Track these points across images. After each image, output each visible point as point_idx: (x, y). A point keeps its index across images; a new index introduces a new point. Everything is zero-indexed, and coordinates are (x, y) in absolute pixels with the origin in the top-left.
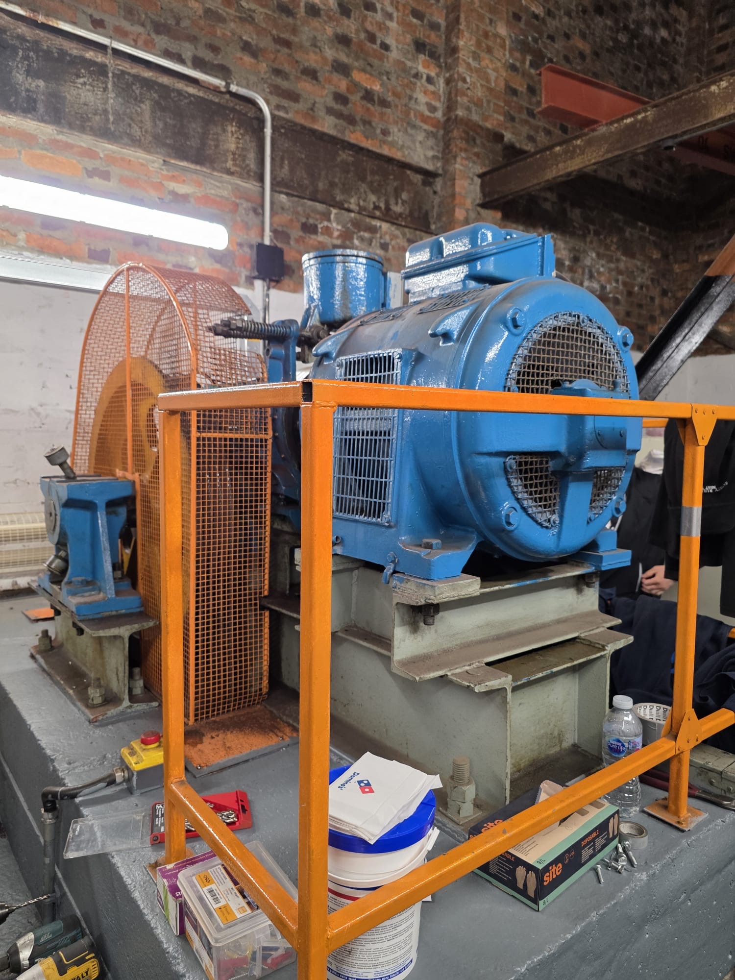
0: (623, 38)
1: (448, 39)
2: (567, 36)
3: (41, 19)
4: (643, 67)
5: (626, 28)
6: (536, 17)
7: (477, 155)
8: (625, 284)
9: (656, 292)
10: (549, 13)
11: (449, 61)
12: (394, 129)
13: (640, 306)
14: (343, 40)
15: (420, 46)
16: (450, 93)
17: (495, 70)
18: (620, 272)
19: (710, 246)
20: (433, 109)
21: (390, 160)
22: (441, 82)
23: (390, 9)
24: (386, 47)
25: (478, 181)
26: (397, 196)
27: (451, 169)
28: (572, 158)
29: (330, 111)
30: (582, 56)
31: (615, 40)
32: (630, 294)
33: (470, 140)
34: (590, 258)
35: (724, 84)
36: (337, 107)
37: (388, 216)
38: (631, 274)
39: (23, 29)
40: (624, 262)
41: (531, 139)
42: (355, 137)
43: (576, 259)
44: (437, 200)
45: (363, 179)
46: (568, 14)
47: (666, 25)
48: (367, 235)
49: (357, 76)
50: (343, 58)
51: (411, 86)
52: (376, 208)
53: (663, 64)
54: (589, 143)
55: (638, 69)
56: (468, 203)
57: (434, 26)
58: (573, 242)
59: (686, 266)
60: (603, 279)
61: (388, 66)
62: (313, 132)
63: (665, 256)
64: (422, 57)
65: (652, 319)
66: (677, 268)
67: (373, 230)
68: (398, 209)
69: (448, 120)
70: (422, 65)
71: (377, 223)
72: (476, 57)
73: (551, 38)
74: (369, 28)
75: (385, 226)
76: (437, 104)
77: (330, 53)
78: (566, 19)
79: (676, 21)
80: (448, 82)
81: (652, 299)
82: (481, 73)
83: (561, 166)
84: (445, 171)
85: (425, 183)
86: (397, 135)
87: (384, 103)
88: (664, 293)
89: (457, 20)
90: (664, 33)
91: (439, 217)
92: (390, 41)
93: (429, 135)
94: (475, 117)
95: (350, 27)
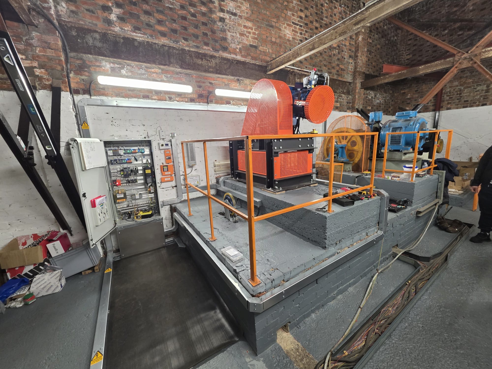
0: (387, 42)
1: (355, 54)
2: (376, 45)
3: (302, 70)
4: (391, 47)
5: (388, 39)
6: (370, 43)
7: (360, 78)
8: (384, 100)
9: (391, 101)
10: (373, 41)
11: (356, 58)
12: (345, 75)
13: (387, 105)
14: (338, 59)
15: (350, 57)
16: (356, 65)
17: (364, 59)
18: (384, 97)
19: (404, 89)
20: (352, 69)
21: (344, 81)
22: (353, 63)
23: (346, 50)
24: (345, 58)
25: (360, 83)
26: (345, 88)
27: (355, 82)
28: (385, 79)
29: (336, 74)
30: (379, 49)
31: (385, 43)
32: (385, 102)
33: (359, 75)
34: (378, 95)
35: (423, 67)
36: (337, 73)
37: (344, 93)
38: (386, 97)
39: (298, 72)
40: (385, 95)
41: (368, 71)
42: (340, 79)
43: (375, 96)
44: (351, 88)
45: (339, 86)
46: (377, 40)
47: (396, 36)
48: (340, 97)
49: (340, 66)
50: (338, 63)
51: (348, 65)
52: (342, 91)
53: (395, 45)
54: (390, 76)
55: (390, 48)
56: (359, 88)
57: (353, 51)
58: (375, 92)
59: (398, 94)
60: (380, 99)
61: (345, 62)
62: (333, 79)
63: (393, 92)
64: (350, 59)
65: (390, 107)
66: (395, 94)
67: (341, 96)
68: (345, 91)
69: (355, 71)
70: (351, 61)
71: (342, 95)
72: (361, 57)
73: (373, 47)
74: (342, 55)
75: (343, 95)
76: (353, 68)
77: (336, 63)
78: (376, 42)
79: (398, 34)
80: (355, 63)
81: (390, 102)
82: (362, 60)
83: (382, 81)
84: (354, 82)
85: (349, 85)
86: (346, 76)
87: (344, 70)
88: (392, 101)
89: (358, 50)
90: (396, 38)
91: (352, 91)
92: (345, 57)
93: (351, 75)
94: (360, 70)
95: (340, 56)
